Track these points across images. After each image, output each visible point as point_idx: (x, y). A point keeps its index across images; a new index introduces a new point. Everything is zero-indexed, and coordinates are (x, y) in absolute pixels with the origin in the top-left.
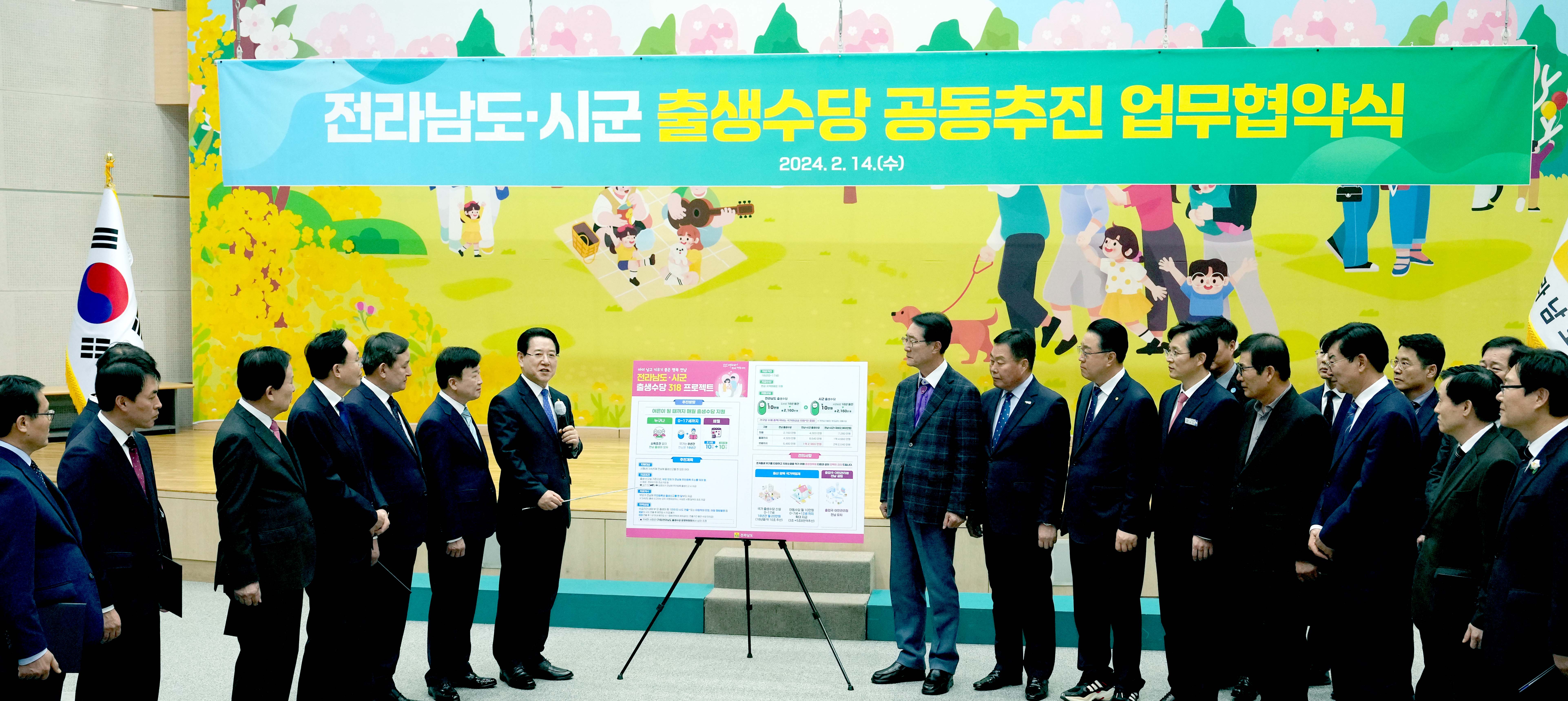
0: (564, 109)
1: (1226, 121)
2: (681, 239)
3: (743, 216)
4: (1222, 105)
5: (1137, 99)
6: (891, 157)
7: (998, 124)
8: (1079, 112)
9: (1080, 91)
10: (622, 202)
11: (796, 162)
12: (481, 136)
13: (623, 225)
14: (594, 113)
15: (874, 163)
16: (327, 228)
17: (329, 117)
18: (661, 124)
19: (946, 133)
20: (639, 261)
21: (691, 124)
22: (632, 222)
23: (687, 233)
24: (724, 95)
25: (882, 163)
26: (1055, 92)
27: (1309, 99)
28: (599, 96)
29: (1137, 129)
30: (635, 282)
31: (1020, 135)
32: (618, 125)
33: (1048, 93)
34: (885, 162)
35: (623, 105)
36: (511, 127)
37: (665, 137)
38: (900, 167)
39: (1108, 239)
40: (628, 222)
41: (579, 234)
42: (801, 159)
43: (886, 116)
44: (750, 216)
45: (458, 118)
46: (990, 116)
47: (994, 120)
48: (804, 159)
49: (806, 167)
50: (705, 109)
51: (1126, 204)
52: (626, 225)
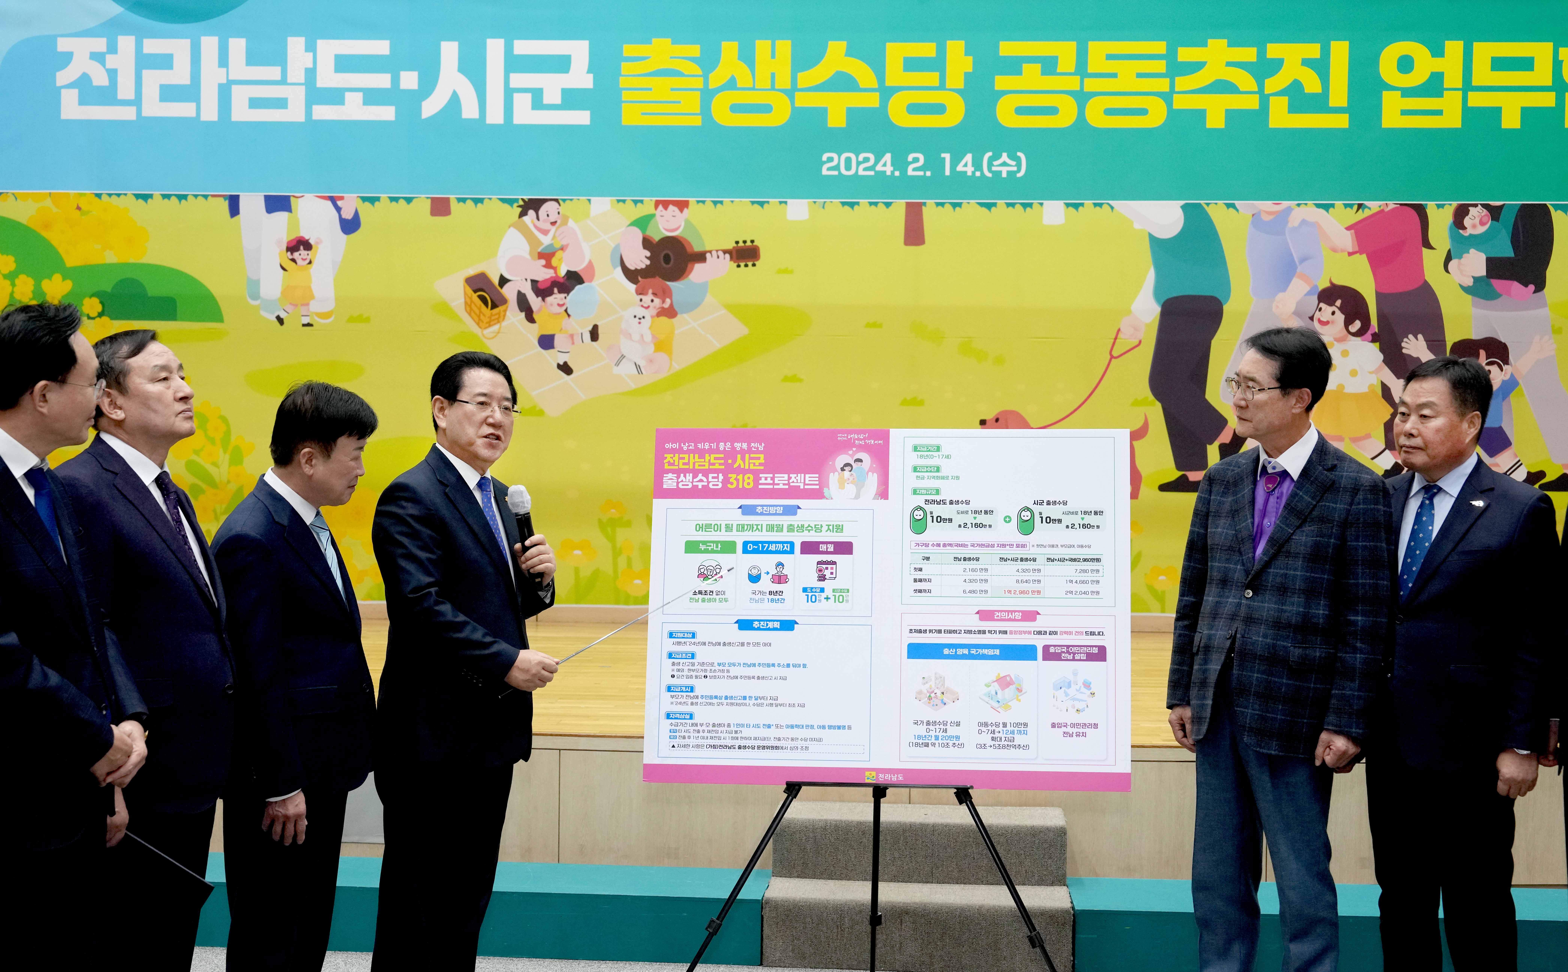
0: (463, 69)
1: (1548, 100)
2: (641, 300)
3: (742, 264)
4: (1543, 74)
5: (1405, 64)
6: (1005, 155)
7: (1180, 102)
8: (1312, 84)
9: (1313, 50)
10: (546, 240)
11: (848, 161)
12: (322, 112)
13: (548, 276)
14: (513, 76)
15: (977, 165)
16: (57, 277)
17: (63, 77)
18: (626, 96)
19: (1096, 116)
20: (572, 336)
21: (675, 96)
22: (562, 272)
23: (650, 291)
24: (730, 49)
25: (990, 165)
26: (1274, 50)
28: (523, 47)
29: (1404, 113)
30: (566, 369)
31: (1216, 121)
32: (552, 96)
33: (1262, 53)
34: (995, 163)
35: (562, 64)
36: (372, 97)
37: (631, 116)
38: (1019, 170)
39: (1322, 305)
40: (556, 272)
41: (475, 291)
42: (857, 158)
43: (997, 87)
44: (754, 265)
45: (283, 81)
46: (1167, 90)
47: (1175, 95)
48: (861, 157)
49: (865, 169)
50: (699, 71)
51: (1351, 250)
52: (552, 277)
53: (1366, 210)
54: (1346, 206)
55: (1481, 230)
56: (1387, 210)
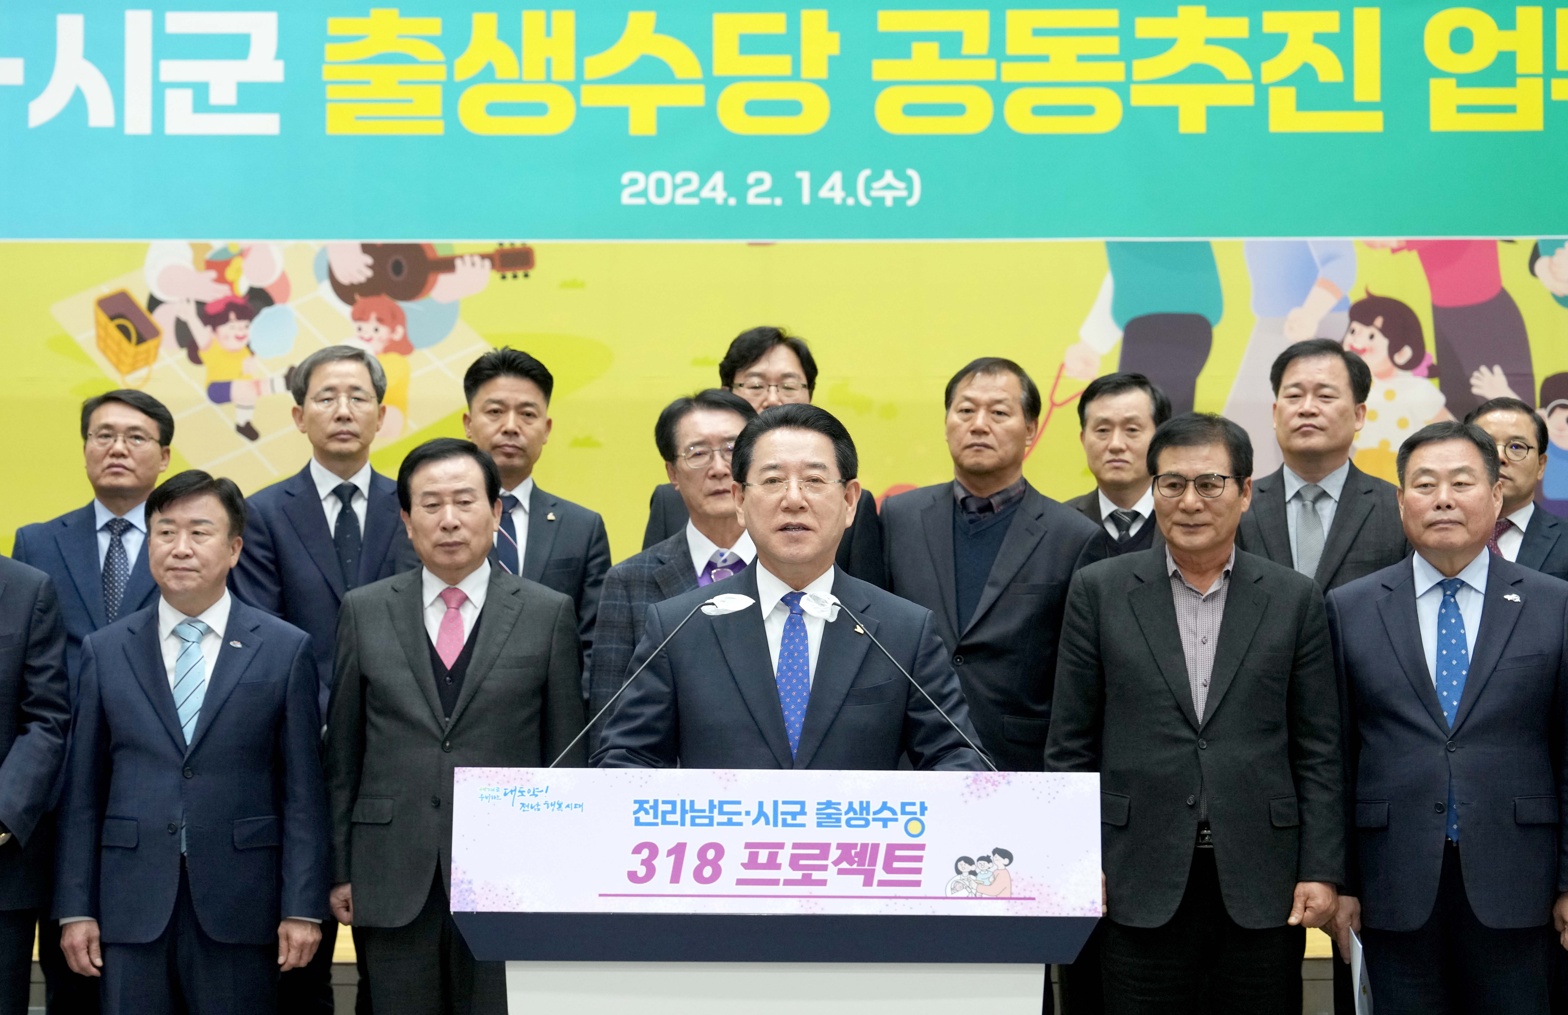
0: (90, 54)
2: (360, 329)
3: (509, 275)
5: (1461, 40)
6: (889, 173)
7: (1140, 97)
8: (1329, 69)
9: (1330, 21)
11: (660, 184)
13: (221, 295)
14: (164, 64)
15: (849, 187)
18: (332, 92)
19: (1020, 117)
20: (257, 383)
21: (405, 92)
22: (242, 290)
23: (373, 316)
24: (484, 24)
25: (868, 188)
26: (1273, 21)
28: (180, 23)
29: (1461, 109)
30: (249, 432)
31: (1193, 123)
32: (223, 93)
33: (1256, 25)
34: (875, 185)
35: (236, 47)
37: (340, 122)
38: (910, 196)
39: (1356, 326)
40: (232, 289)
41: (112, 318)
42: (673, 177)
43: (876, 77)
44: (526, 276)
46: (1122, 78)
47: (1133, 87)
48: (680, 177)
49: (684, 196)
50: (439, 56)
51: (1395, 246)
52: (227, 298)
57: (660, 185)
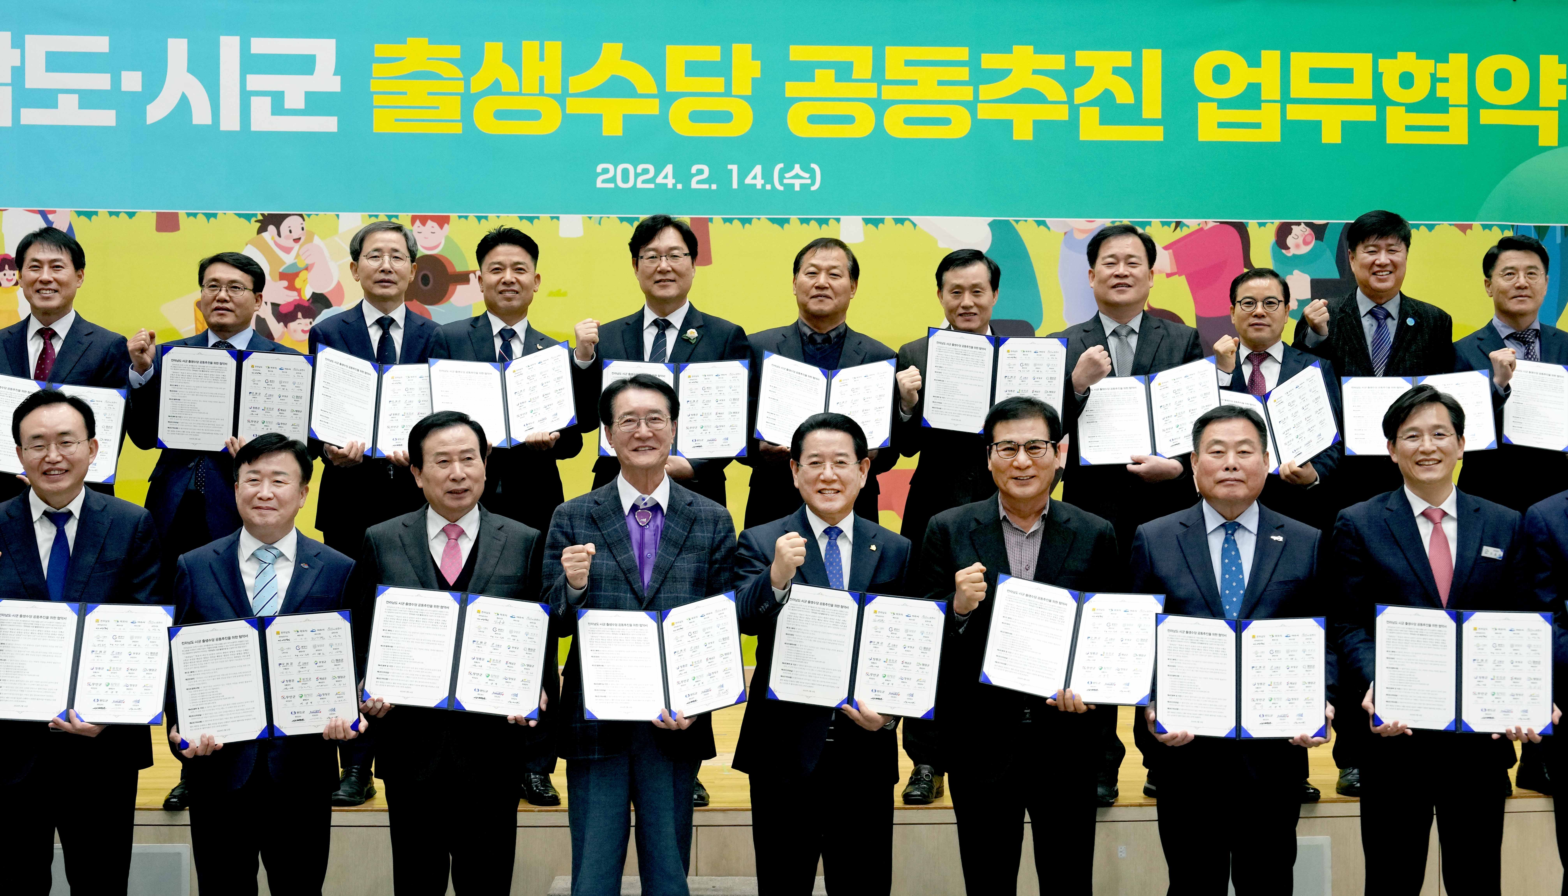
0: (192, 69)
1: (1368, 114)
4: (1362, 88)
5: (1221, 74)
6: (797, 166)
7: (985, 112)
8: (1124, 94)
9: (1124, 58)
10: (288, 259)
11: (625, 172)
12: (31, 116)
14: (249, 77)
15: (768, 177)
18: (377, 100)
19: (895, 126)
21: (432, 101)
24: (493, 50)
25: (781, 178)
26: (1083, 58)
27: (1503, 80)
28: (261, 46)
29: (1221, 125)
31: (1023, 132)
32: (295, 100)
33: (1070, 61)
34: (787, 175)
35: (305, 65)
36: (89, 99)
37: (384, 123)
38: (813, 183)
40: (299, 295)
42: (635, 169)
43: (788, 94)
46: (971, 98)
47: (979, 105)
48: (640, 169)
49: (644, 182)
50: (459, 74)
51: (1169, 272)
52: (295, 300)
53: (1185, 228)
54: (1164, 224)
55: (1305, 250)
56: (1206, 228)
57: (625, 174)
